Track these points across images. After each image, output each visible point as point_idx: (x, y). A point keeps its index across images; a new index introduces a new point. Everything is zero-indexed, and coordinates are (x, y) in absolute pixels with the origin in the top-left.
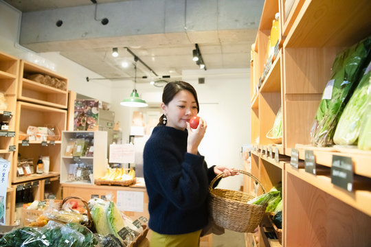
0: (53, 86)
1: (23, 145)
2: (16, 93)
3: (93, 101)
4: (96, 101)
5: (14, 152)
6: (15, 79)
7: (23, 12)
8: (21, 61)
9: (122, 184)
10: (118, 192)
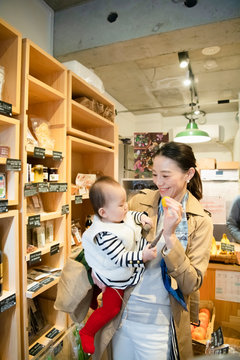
0: (101, 114)
1: (77, 203)
2: (65, 123)
3: (161, 134)
4: (165, 133)
5: (67, 215)
6: (63, 99)
7: (55, 11)
8: (68, 72)
9: (226, 261)
10: (217, 272)
